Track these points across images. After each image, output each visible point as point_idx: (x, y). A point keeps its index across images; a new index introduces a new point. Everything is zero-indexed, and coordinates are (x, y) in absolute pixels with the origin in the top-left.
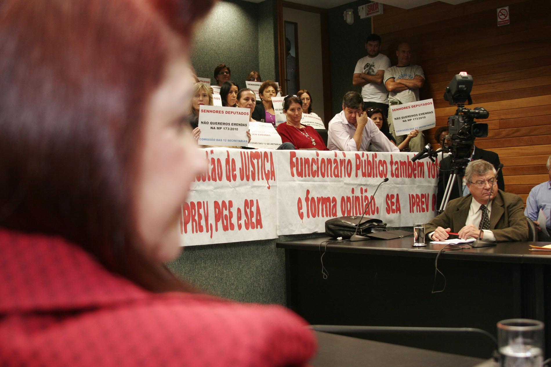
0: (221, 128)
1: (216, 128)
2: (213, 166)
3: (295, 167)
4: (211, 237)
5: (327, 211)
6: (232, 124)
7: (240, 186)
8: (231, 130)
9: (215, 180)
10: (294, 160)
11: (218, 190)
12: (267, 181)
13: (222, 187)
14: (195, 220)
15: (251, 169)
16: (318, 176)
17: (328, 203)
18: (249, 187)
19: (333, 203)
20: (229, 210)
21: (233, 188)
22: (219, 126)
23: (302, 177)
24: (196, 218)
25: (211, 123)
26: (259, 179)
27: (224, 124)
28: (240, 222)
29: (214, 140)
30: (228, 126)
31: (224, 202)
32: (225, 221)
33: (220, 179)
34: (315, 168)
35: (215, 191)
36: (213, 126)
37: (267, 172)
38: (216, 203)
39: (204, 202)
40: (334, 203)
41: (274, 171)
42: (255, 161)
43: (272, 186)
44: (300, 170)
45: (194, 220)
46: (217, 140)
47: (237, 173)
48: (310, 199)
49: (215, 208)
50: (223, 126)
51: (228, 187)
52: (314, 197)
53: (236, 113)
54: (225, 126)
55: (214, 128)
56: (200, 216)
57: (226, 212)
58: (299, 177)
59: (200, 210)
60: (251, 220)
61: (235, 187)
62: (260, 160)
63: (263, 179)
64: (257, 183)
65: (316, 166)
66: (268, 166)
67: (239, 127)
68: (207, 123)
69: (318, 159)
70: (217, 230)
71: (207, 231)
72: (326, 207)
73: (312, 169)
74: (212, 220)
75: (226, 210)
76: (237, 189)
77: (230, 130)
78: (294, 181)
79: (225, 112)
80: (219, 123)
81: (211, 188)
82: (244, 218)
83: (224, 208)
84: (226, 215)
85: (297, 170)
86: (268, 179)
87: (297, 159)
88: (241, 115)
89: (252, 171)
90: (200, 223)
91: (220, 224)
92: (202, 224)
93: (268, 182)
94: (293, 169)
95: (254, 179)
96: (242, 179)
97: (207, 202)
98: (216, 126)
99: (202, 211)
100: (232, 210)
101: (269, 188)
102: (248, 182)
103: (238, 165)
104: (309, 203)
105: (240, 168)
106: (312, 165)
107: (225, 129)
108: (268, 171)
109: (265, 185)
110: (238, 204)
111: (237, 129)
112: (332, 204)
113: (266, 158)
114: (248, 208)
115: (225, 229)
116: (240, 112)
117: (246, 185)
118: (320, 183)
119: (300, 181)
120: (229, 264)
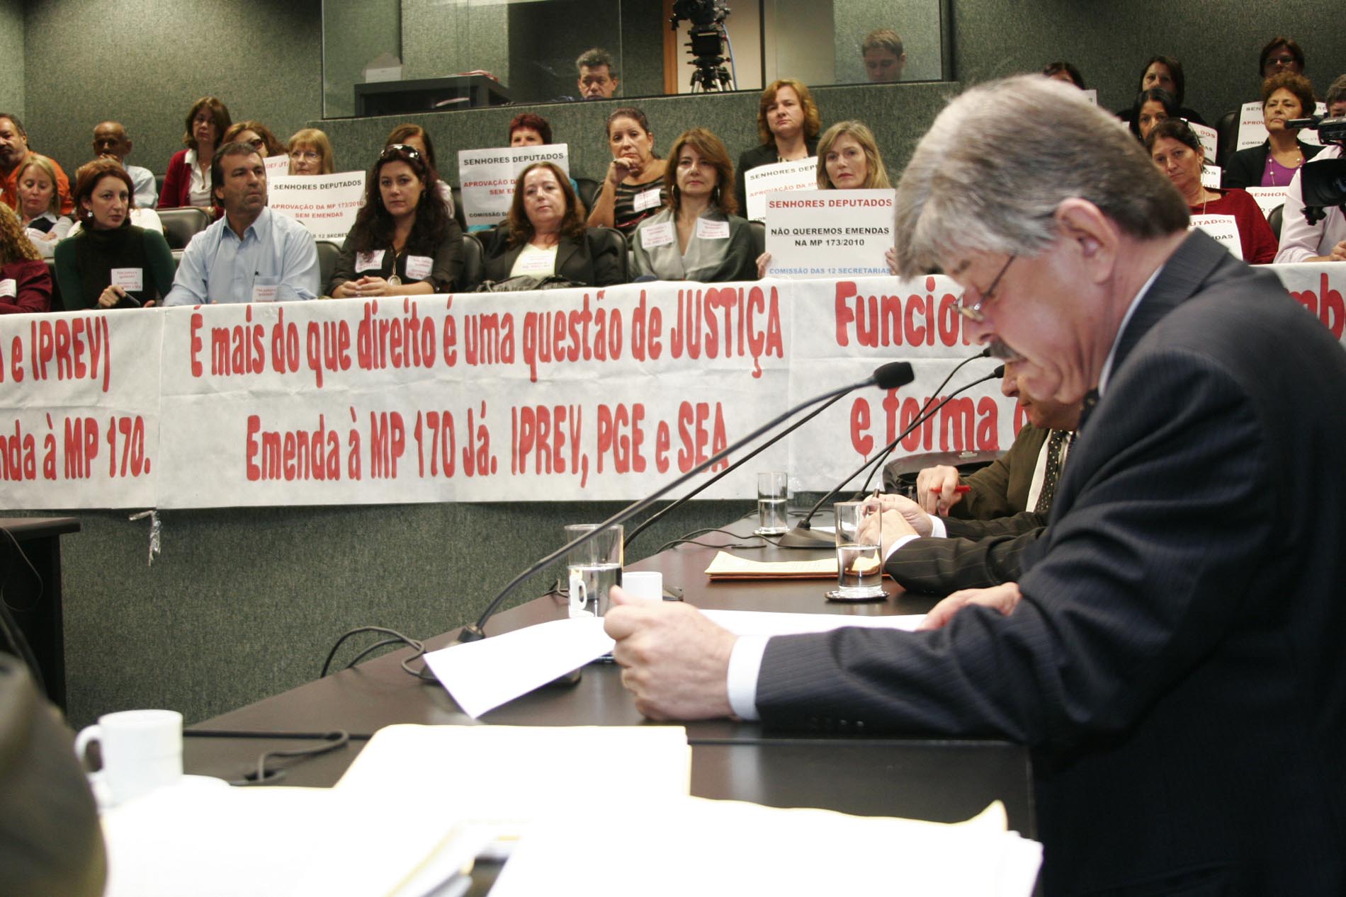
0: (820, 242)
1: (808, 242)
2: (599, 328)
3: (851, 319)
4: (583, 484)
5: (961, 437)
6: (847, 230)
7: (668, 369)
8: (845, 244)
9: (601, 357)
10: (851, 302)
11: (610, 381)
12: (753, 359)
13: (619, 373)
14: (547, 448)
15: (705, 329)
16: (931, 342)
17: (964, 415)
18: (695, 372)
19: (981, 412)
20: (635, 424)
21: (651, 376)
22: (816, 237)
23: (875, 345)
24: (550, 441)
25: (796, 232)
26: (728, 354)
27: (827, 231)
28: (664, 454)
29: (806, 271)
30: (836, 237)
31: (621, 409)
32: (621, 452)
33: (616, 354)
34: (919, 320)
35: (601, 381)
36: (800, 238)
37: (756, 337)
38: (603, 410)
39: (571, 408)
40: (987, 414)
41: (778, 334)
42: (719, 312)
43: (768, 371)
44: (867, 328)
45: (542, 445)
46: (813, 271)
47: (665, 340)
48: (901, 404)
49: (600, 419)
50: (824, 237)
51: (635, 372)
52: (914, 397)
53: (858, 203)
54: (830, 237)
55: (804, 243)
56: (559, 438)
57: (625, 431)
58: (866, 345)
59: (561, 424)
60: (699, 450)
61: (655, 373)
62: (735, 311)
63: (741, 353)
64: (721, 361)
65: (923, 317)
66: (761, 322)
67: (866, 237)
68: (786, 232)
69: (930, 299)
70: (600, 469)
71: (575, 471)
72: (957, 425)
73: (909, 324)
74: (588, 446)
75: (625, 424)
76: (661, 377)
77: (842, 246)
78: (846, 356)
79: (827, 203)
80: (814, 231)
81: (593, 374)
82: (677, 444)
83: (621, 422)
84: (625, 438)
85: (860, 327)
86: (756, 352)
87: (860, 300)
88: (871, 207)
89: (707, 335)
90: (557, 453)
91: (608, 457)
92: (562, 455)
93: (756, 361)
94: (845, 324)
95: (712, 353)
96: (676, 353)
97: (579, 408)
98: (808, 238)
99: (565, 427)
100: (641, 425)
101: (757, 375)
102: (694, 361)
103: (669, 322)
104: (898, 413)
105: (673, 330)
106: (909, 314)
107: (831, 242)
108: (761, 334)
109: (744, 368)
110: (661, 410)
111: (862, 242)
112: (978, 419)
113: (755, 304)
114: (690, 422)
115: (622, 467)
116: (867, 201)
117: (688, 367)
118: (938, 360)
119: (867, 356)
120: (646, 549)
